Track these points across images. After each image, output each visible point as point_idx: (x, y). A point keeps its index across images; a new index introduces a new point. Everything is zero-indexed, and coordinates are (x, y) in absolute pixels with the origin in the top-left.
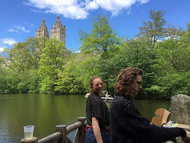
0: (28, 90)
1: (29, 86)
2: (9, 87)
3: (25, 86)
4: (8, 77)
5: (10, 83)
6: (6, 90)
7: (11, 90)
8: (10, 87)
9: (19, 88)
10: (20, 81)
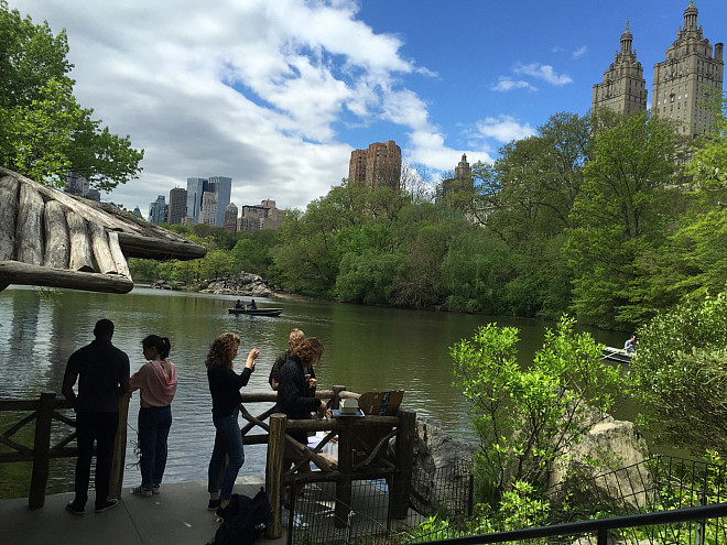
0: (539, 307)
1: (541, 292)
2: (481, 292)
3: (528, 293)
4: (479, 260)
5: (484, 278)
6: (472, 301)
7: (486, 302)
8: (483, 293)
9: (508, 297)
10: (514, 274)
